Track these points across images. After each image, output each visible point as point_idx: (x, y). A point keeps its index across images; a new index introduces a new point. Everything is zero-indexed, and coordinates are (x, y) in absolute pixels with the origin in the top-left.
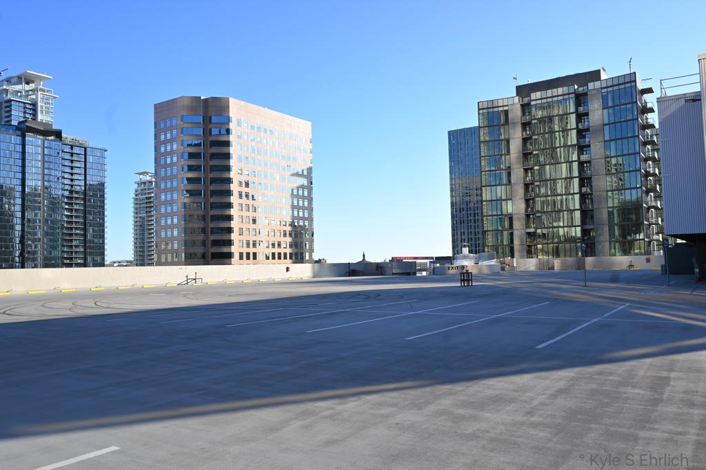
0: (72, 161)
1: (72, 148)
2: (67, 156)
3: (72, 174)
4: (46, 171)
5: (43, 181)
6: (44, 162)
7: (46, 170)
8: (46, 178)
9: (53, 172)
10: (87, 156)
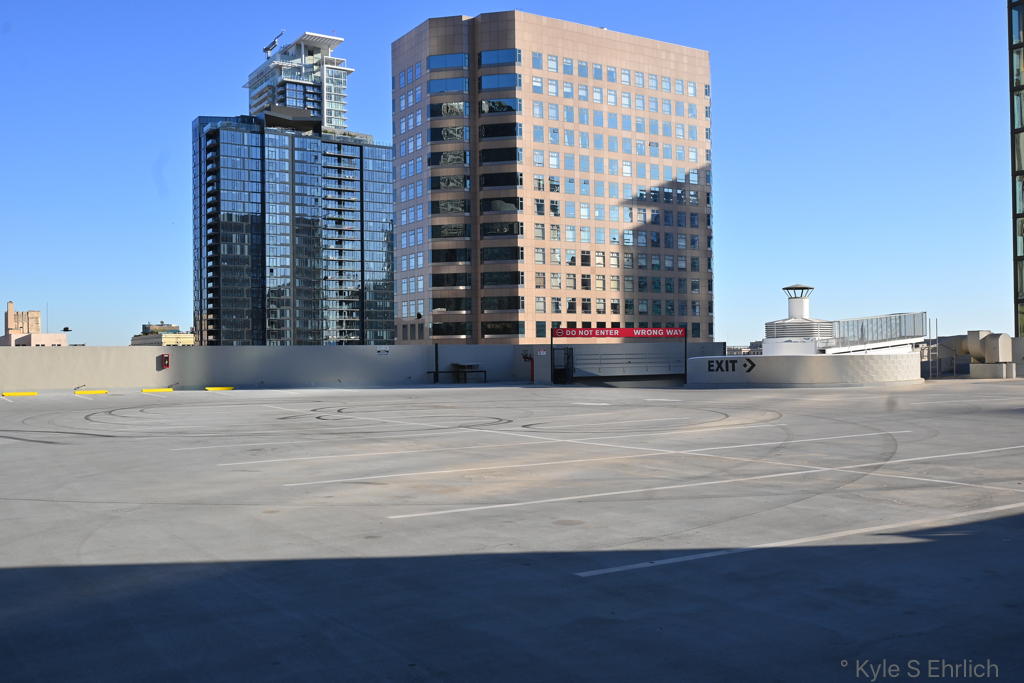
0: (339, 170)
1: (339, 149)
2: (333, 163)
3: (340, 192)
4: (297, 189)
5: (293, 205)
6: (293, 172)
7: (297, 187)
8: (298, 200)
9: (308, 190)
10: (364, 160)
